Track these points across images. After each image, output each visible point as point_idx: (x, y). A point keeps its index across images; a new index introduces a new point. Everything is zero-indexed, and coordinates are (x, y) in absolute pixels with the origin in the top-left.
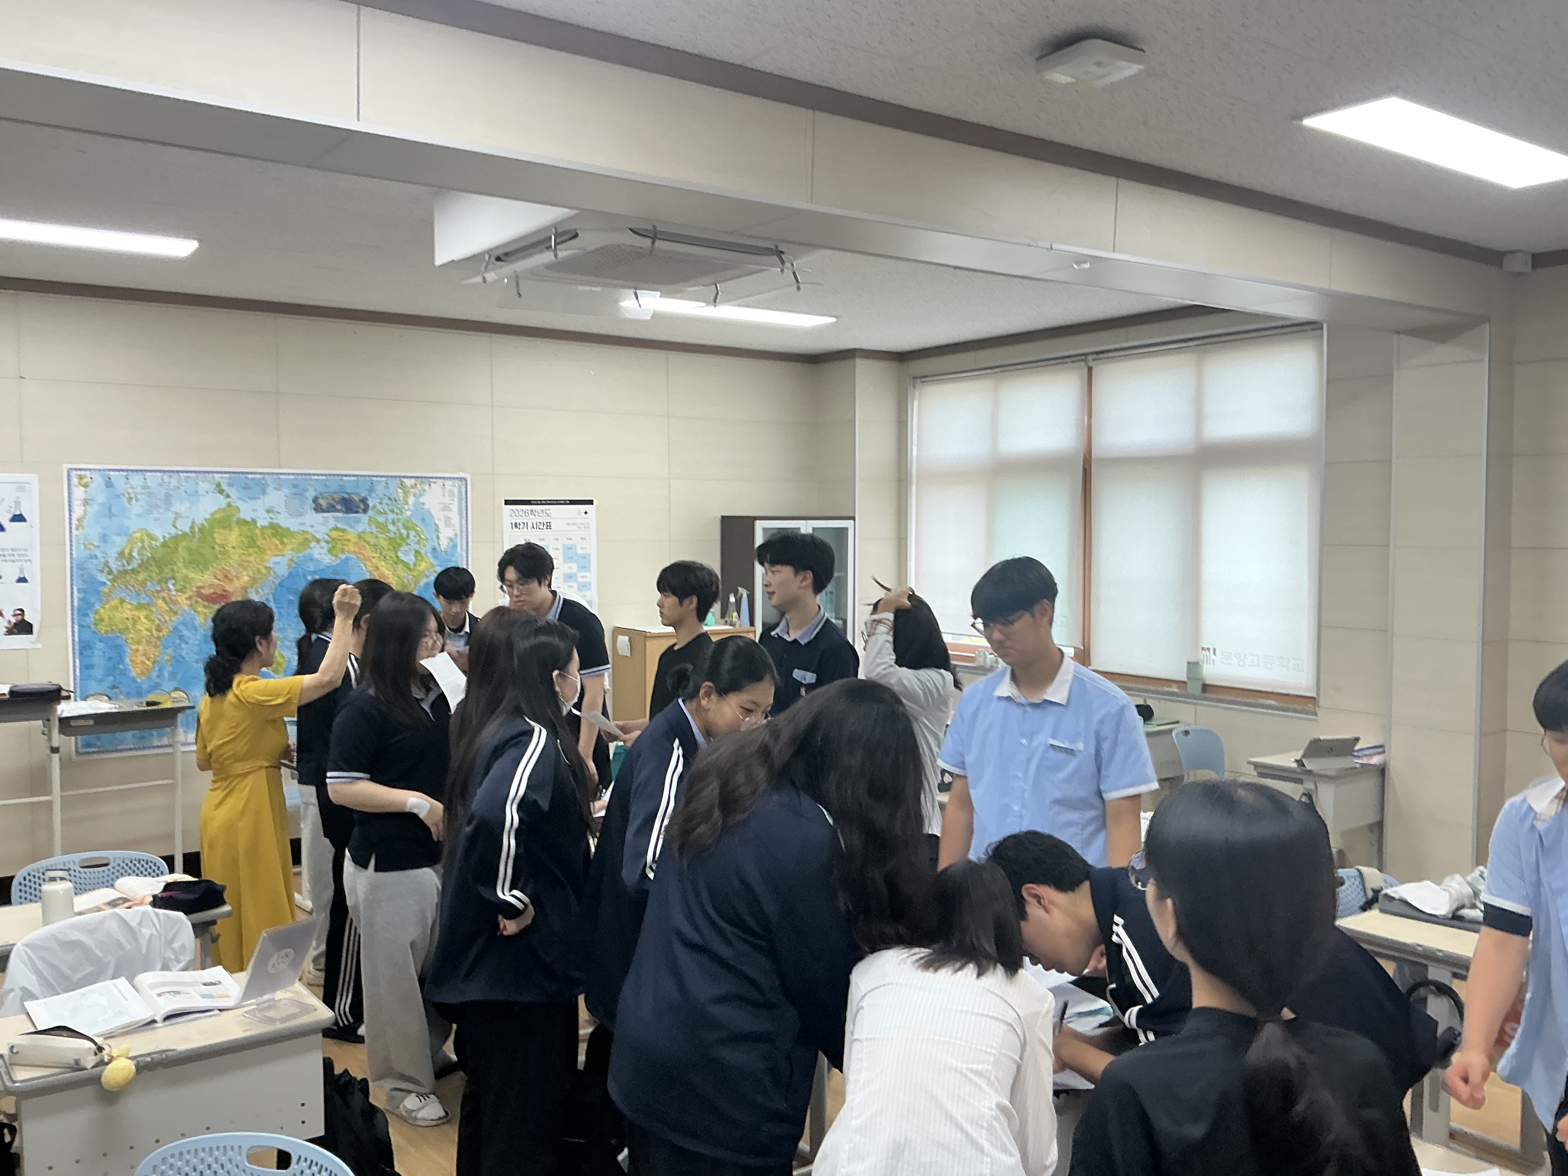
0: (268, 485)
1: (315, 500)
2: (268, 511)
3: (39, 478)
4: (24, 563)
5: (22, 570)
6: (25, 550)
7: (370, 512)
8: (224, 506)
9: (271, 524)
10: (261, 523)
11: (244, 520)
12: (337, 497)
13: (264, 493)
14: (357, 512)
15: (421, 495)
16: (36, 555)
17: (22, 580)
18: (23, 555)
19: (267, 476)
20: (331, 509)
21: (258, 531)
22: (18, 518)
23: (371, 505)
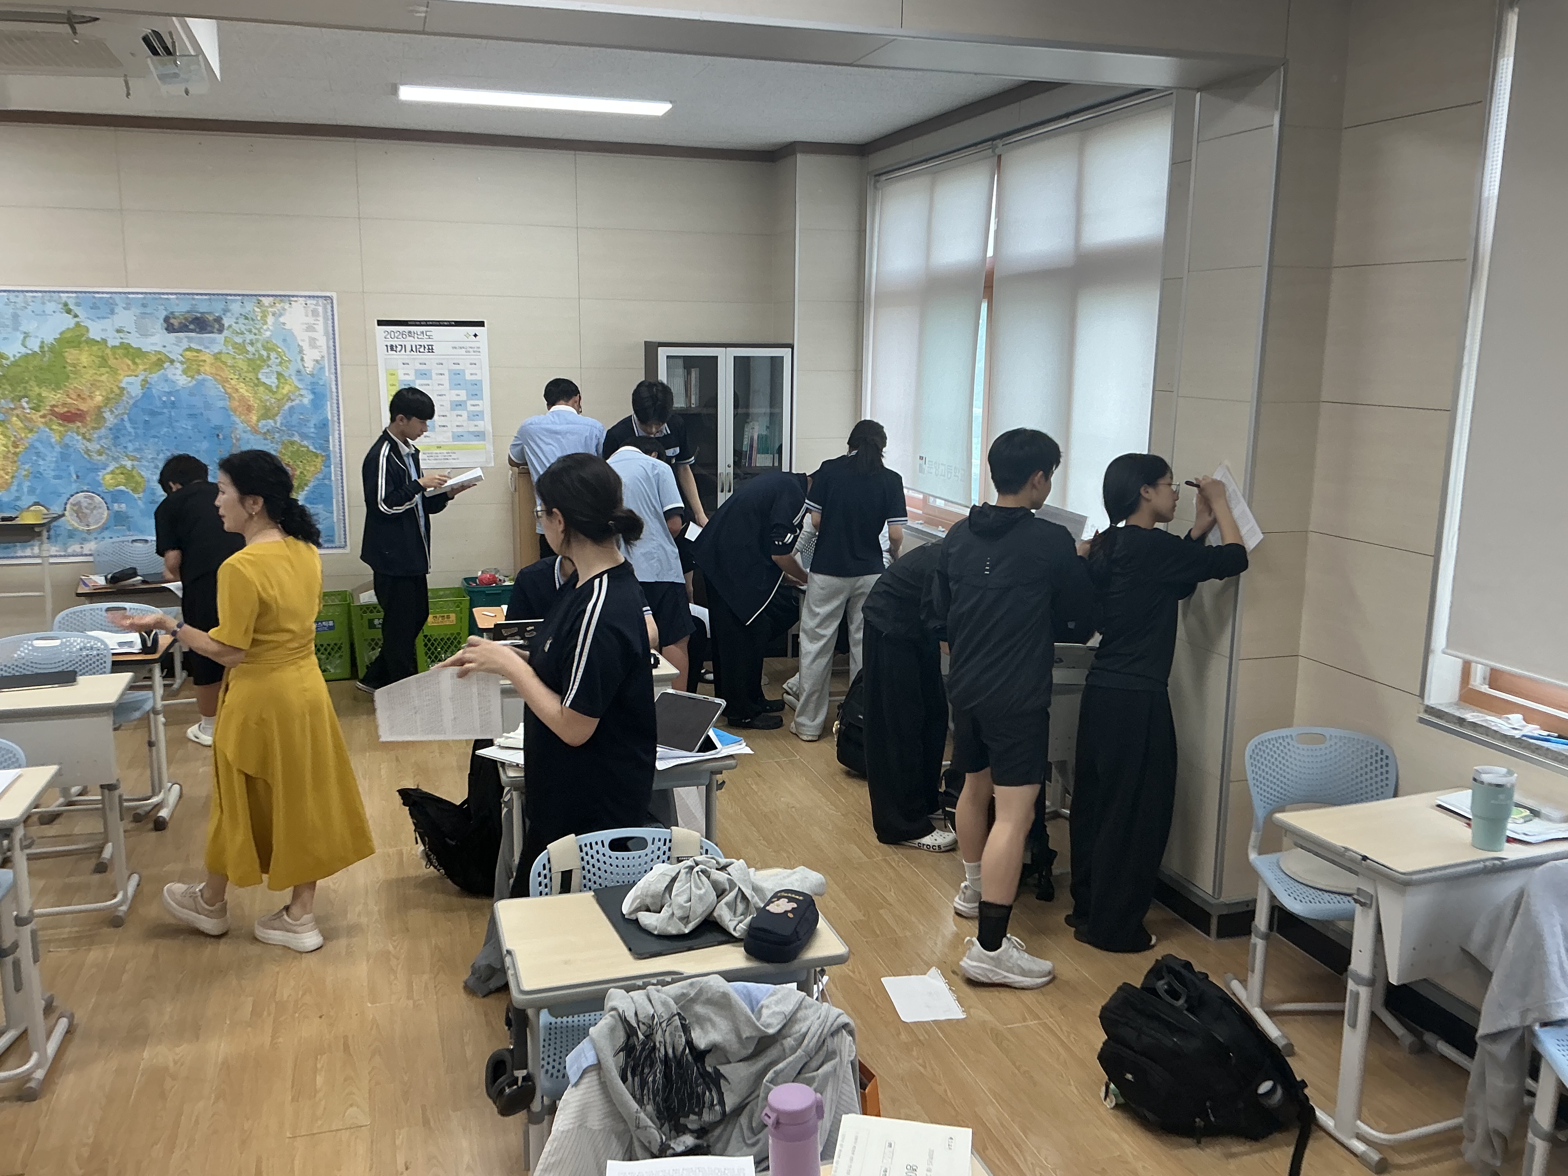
0: (117, 305)
1: (166, 319)
2: (118, 331)
7: (226, 333)
8: (72, 325)
9: (121, 343)
10: (110, 343)
11: (93, 339)
12: (190, 317)
13: (112, 312)
14: (213, 332)
15: (281, 315)
19: (114, 295)
20: (183, 328)
21: (108, 351)
23: (226, 325)
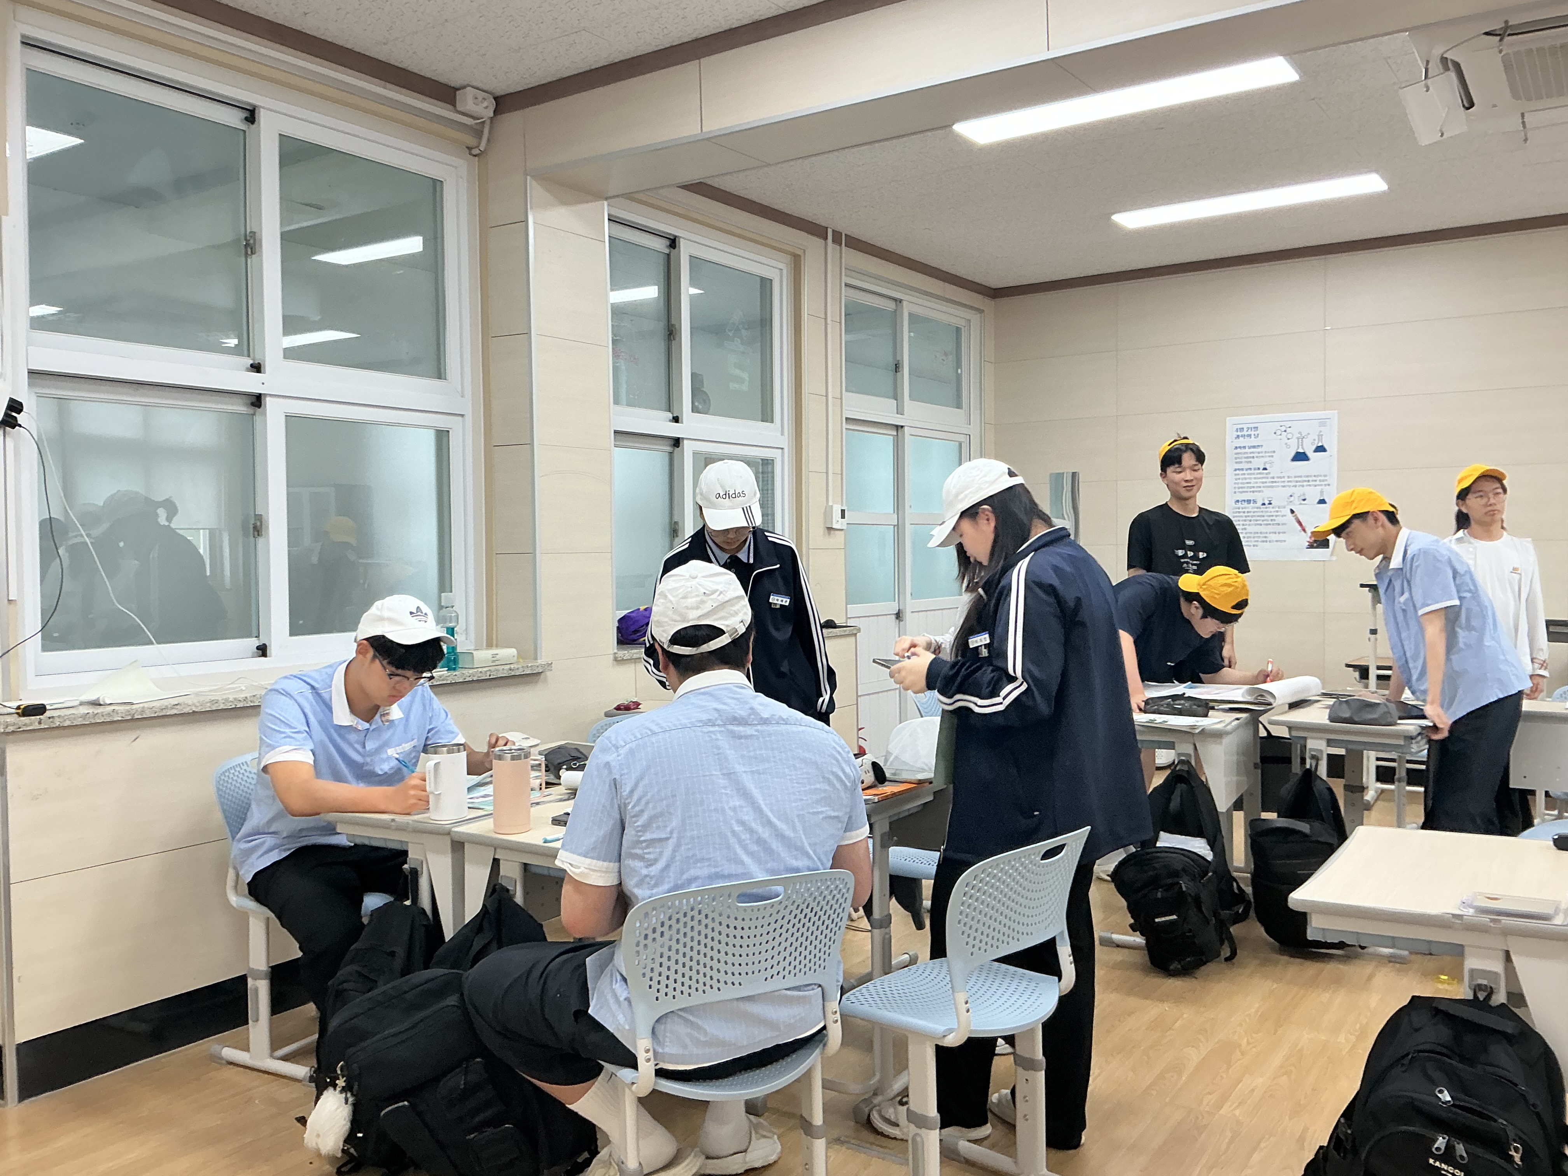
3: (1338, 413)
4: (1323, 487)
5: (1322, 492)
6: (1325, 476)
16: (1333, 480)
17: (1322, 502)
18: (1323, 481)
22: (1321, 449)
